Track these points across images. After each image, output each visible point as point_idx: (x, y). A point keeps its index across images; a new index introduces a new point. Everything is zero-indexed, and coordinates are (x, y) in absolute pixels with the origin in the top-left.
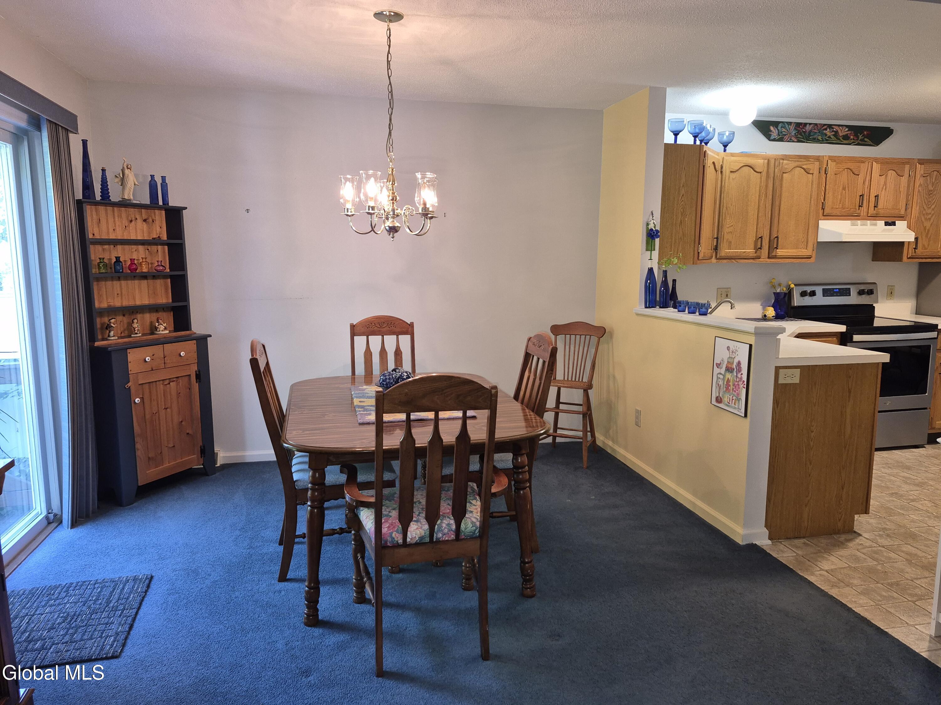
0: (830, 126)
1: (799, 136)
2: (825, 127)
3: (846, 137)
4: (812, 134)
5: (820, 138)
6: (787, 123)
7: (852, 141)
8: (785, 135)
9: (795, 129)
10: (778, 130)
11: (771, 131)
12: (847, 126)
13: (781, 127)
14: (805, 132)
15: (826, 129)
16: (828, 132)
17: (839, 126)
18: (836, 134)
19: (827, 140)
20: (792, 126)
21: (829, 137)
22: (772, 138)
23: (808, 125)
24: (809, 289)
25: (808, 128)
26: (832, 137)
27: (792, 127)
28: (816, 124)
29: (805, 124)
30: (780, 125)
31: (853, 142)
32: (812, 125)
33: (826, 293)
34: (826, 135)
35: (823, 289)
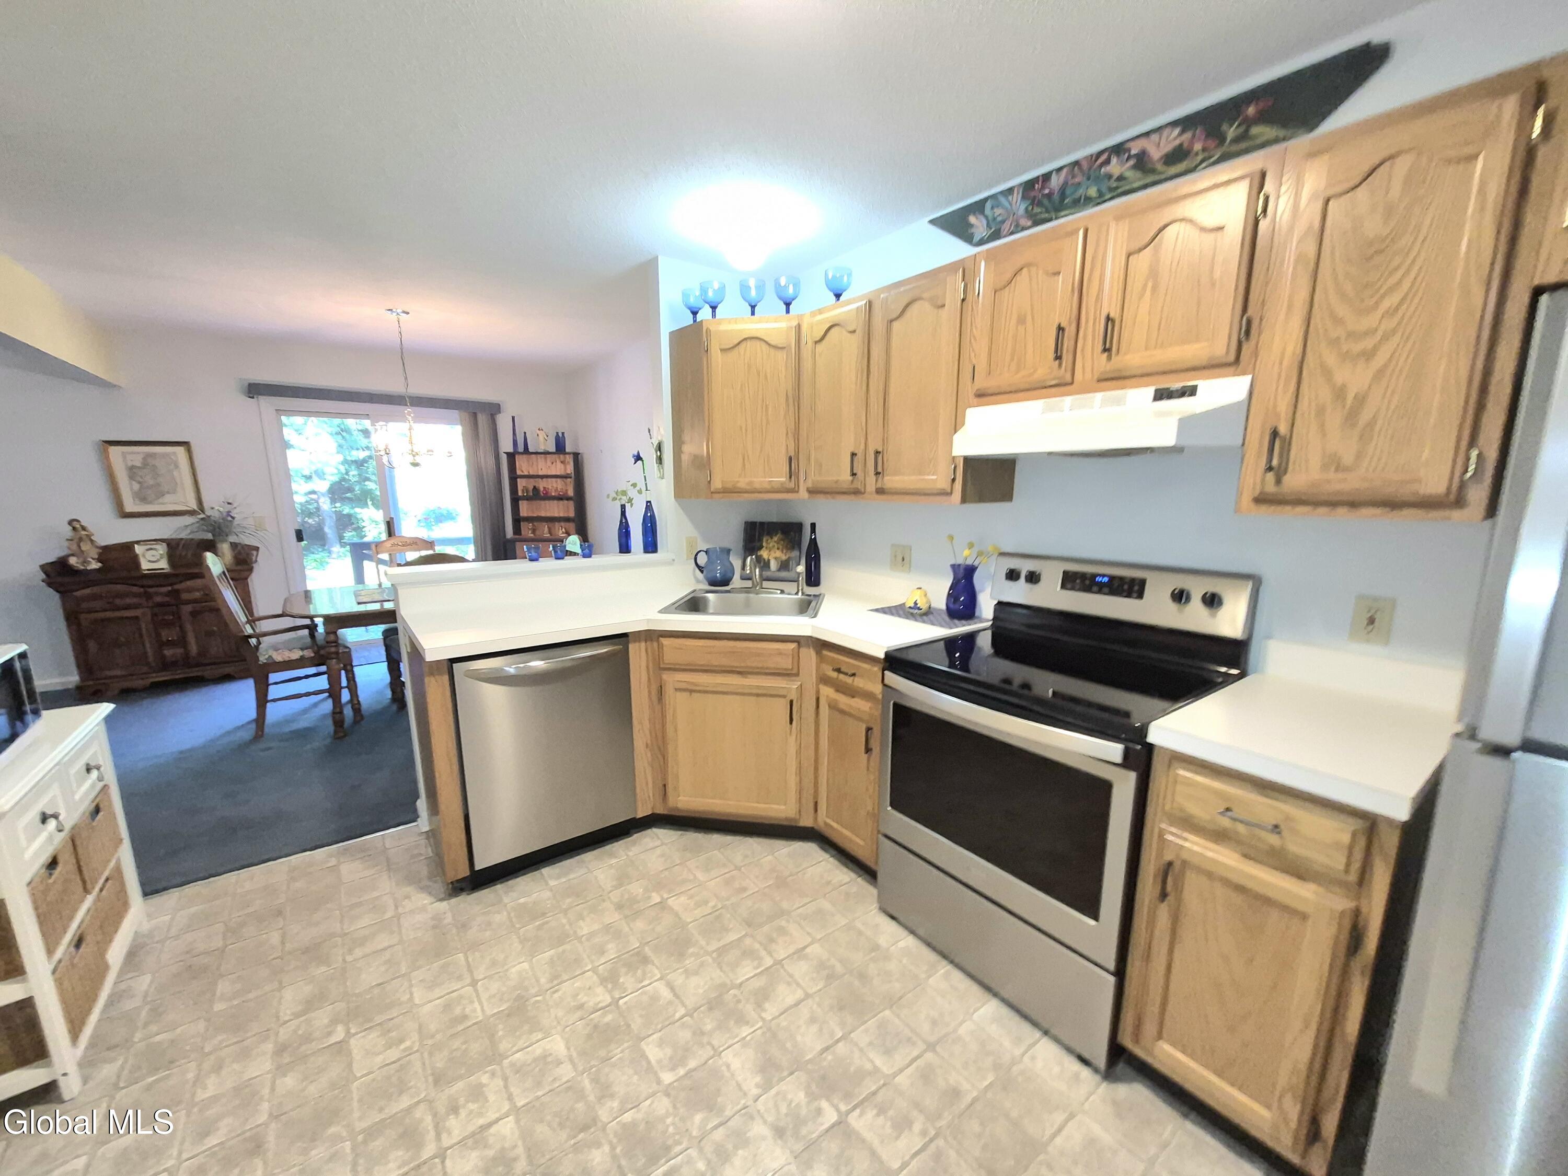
0: (1118, 149)
1: (1037, 210)
2: (1104, 157)
3: (1177, 156)
4: (1068, 192)
5: (1093, 192)
6: (1002, 193)
7: (1200, 158)
8: (1003, 222)
9: (1024, 197)
10: (986, 217)
11: (972, 226)
12: (1174, 124)
13: (992, 208)
14: (1049, 196)
15: (1108, 162)
16: (1115, 167)
17: (1147, 134)
18: (1142, 162)
19: (1111, 190)
20: (1015, 194)
21: (1121, 178)
22: (977, 238)
23: (1054, 174)
24: (1025, 567)
25: (1056, 182)
26: (1129, 174)
27: (1017, 197)
28: (1076, 163)
29: (1047, 177)
30: (988, 205)
31: (1202, 162)
32: (1065, 170)
33: (1071, 581)
34: (1109, 176)
35: (1066, 573)
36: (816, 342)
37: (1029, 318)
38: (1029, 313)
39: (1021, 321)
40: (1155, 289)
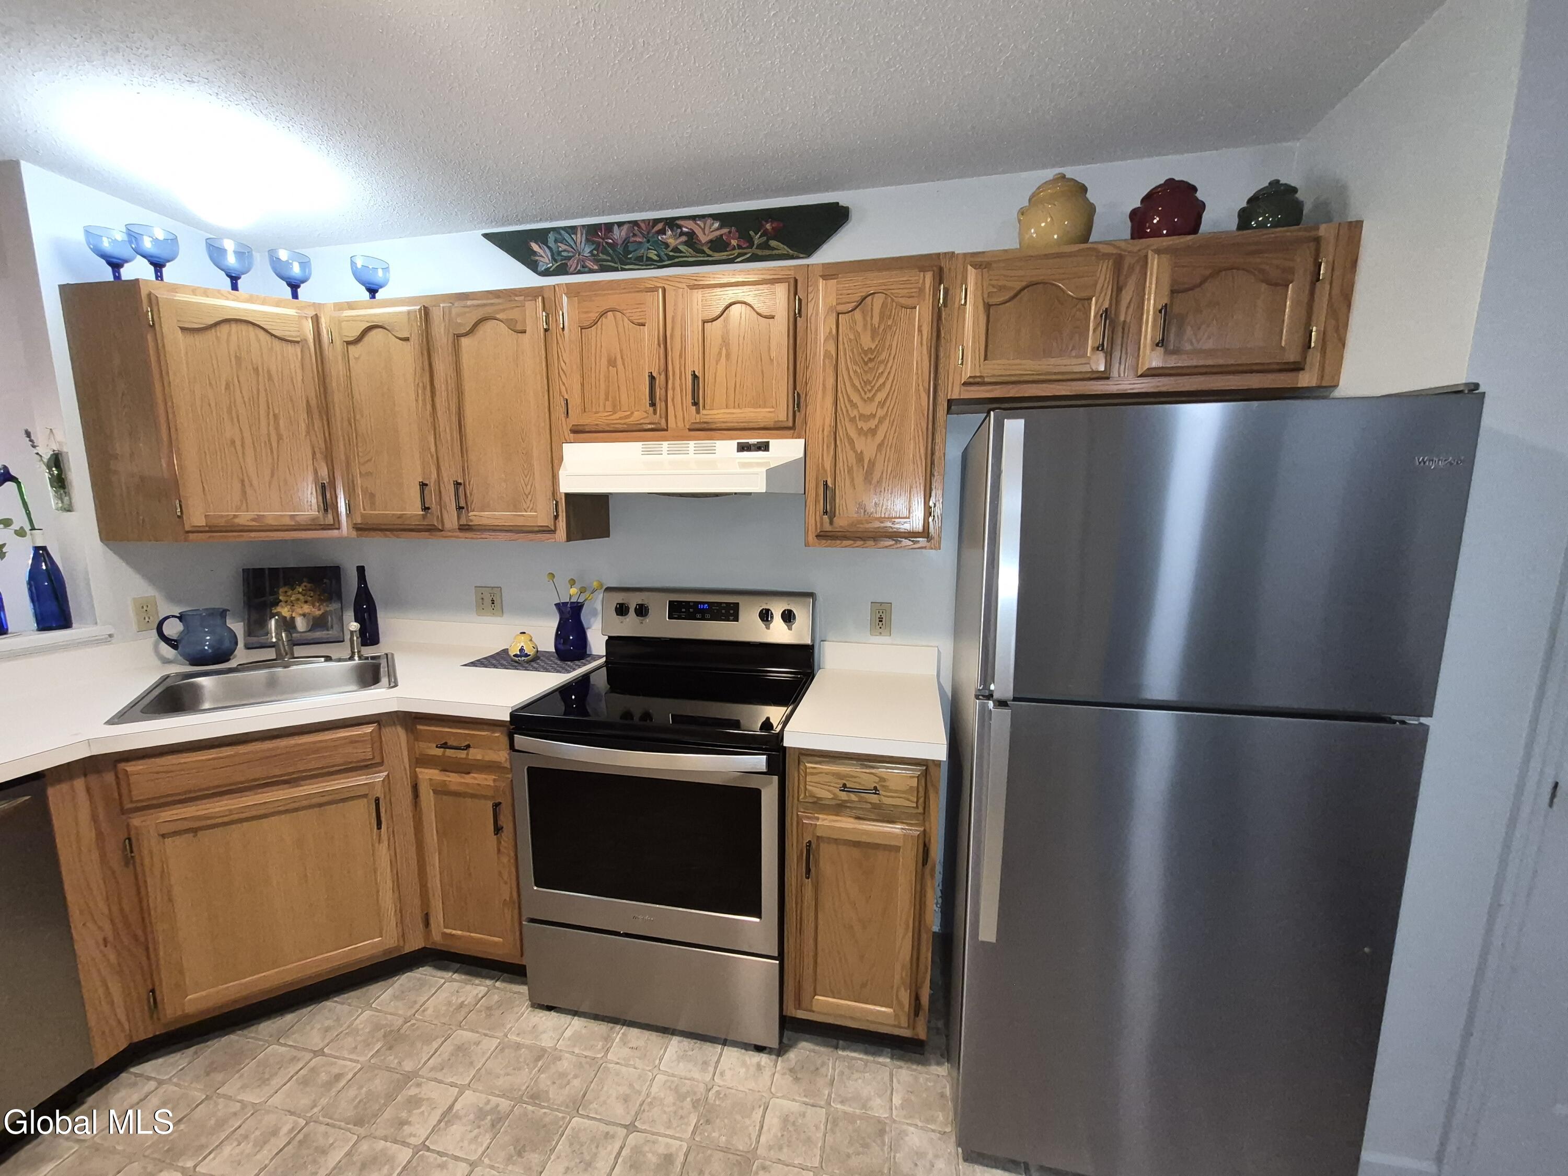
0: (671, 223)
1: (602, 256)
2: (660, 226)
3: (718, 245)
4: (631, 249)
5: (653, 255)
6: (564, 228)
7: (736, 252)
8: (569, 258)
9: (587, 240)
10: (549, 248)
11: (535, 253)
12: (715, 217)
13: (556, 241)
14: (613, 246)
15: (663, 232)
16: (669, 237)
17: (693, 218)
18: (691, 239)
19: (670, 258)
20: (579, 235)
21: (676, 250)
22: (542, 268)
23: (616, 227)
24: (633, 601)
25: (618, 235)
26: (681, 248)
27: (580, 237)
28: (635, 223)
29: (609, 227)
30: (551, 237)
31: (739, 255)
32: (626, 227)
33: (679, 610)
34: (667, 245)
35: (671, 603)
36: (349, 343)
37: (619, 362)
38: (619, 357)
39: (612, 363)
40: (728, 356)
